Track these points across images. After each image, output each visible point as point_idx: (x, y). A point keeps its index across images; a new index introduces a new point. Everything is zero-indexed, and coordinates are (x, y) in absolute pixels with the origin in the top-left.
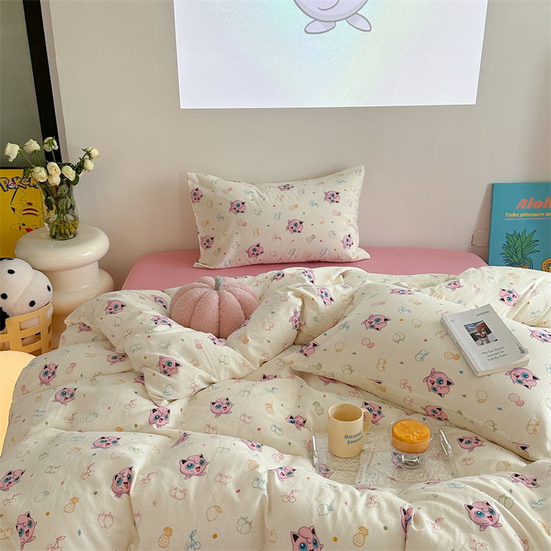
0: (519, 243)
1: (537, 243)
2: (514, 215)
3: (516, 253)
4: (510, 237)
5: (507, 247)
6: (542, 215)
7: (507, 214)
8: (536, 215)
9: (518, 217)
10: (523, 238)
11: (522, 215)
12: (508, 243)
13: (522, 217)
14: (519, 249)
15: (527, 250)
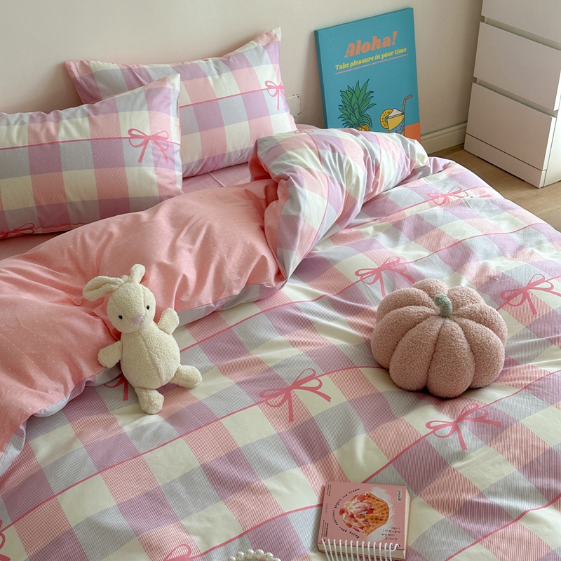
0: (354, 100)
1: (372, 95)
2: (345, 66)
3: (354, 112)
4: (345, 94)
5: (344, 107)
6: (372, 59)
7: (337, 66)
8: (366, 60)
9: (349, 68)
10: (357, 92)
11: (352, 64)
12: (343, 102)
13: (353, 67)
14: (356, 106)
15: (363, 106)
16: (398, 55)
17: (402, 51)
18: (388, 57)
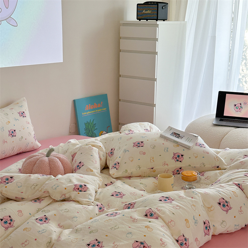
0: (90, 127)
1: (95, 125)
2: (85, 113)
3: (90, 131)
4: (86, 124)
5: (86, 129)
6: (95, 111)
7: (83, 113)
8: (93, 112)
9: (87, 114)
10: (90, 124)
12: (86, 127)
13: (88, 114)
14: (90, 129)
15: (93, 129)
16: (103, 111)
17: (104, 109)
18: (100, 111)
